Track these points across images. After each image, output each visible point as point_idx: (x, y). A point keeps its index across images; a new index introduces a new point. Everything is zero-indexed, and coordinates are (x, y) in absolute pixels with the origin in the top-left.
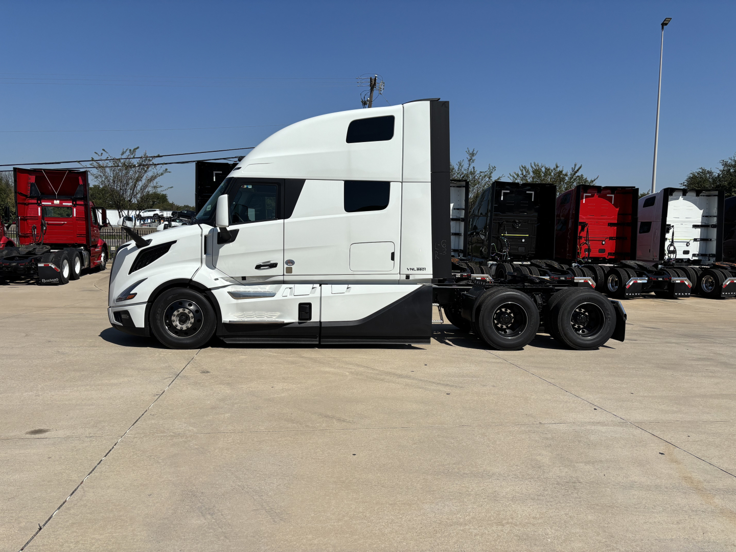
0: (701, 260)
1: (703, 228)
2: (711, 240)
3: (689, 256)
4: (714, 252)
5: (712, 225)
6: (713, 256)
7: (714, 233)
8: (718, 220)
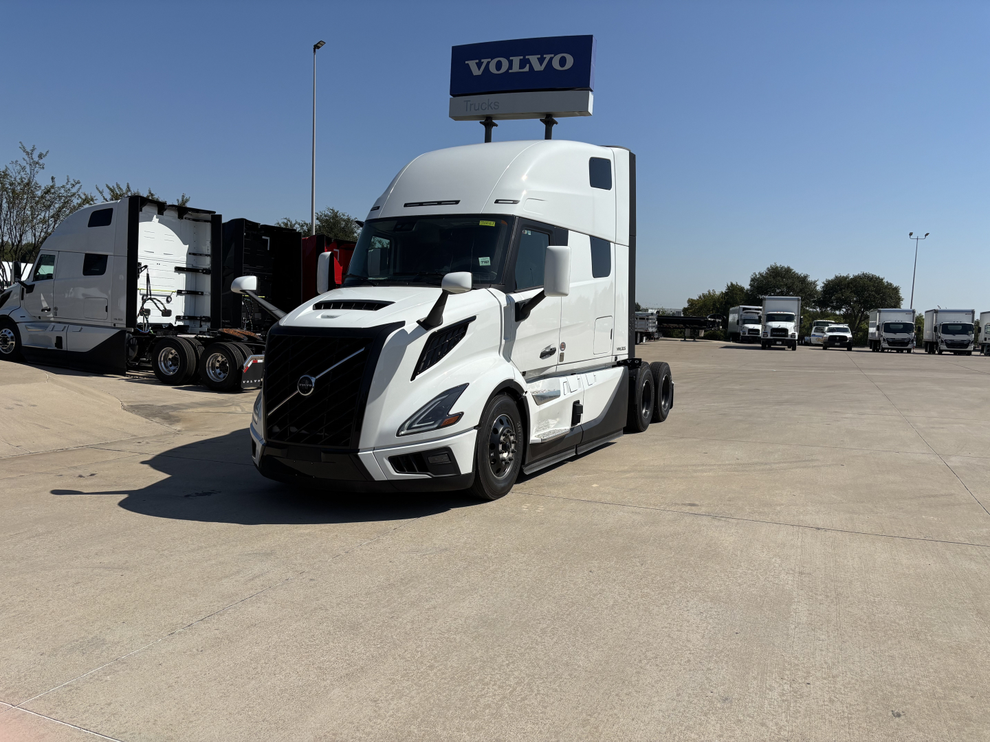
0: (188, 326)
1: (190, 274)
2: (202, 294)
3: (171, 320)
4: (207, 313)
5: (204, 269)
6: (207, 319)
7: (206, 283)
8: (213, 262)
